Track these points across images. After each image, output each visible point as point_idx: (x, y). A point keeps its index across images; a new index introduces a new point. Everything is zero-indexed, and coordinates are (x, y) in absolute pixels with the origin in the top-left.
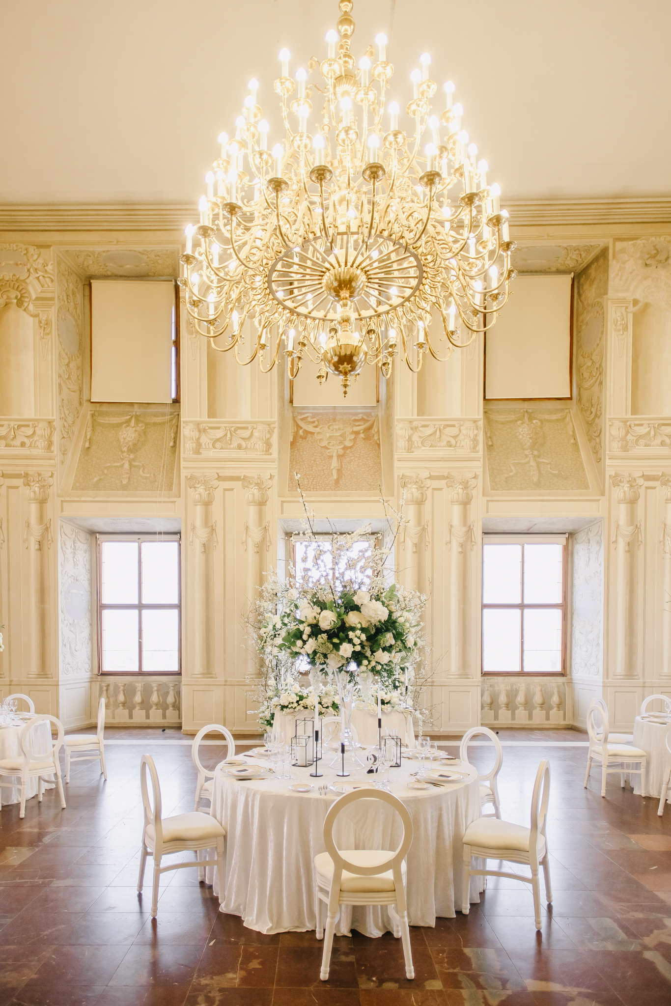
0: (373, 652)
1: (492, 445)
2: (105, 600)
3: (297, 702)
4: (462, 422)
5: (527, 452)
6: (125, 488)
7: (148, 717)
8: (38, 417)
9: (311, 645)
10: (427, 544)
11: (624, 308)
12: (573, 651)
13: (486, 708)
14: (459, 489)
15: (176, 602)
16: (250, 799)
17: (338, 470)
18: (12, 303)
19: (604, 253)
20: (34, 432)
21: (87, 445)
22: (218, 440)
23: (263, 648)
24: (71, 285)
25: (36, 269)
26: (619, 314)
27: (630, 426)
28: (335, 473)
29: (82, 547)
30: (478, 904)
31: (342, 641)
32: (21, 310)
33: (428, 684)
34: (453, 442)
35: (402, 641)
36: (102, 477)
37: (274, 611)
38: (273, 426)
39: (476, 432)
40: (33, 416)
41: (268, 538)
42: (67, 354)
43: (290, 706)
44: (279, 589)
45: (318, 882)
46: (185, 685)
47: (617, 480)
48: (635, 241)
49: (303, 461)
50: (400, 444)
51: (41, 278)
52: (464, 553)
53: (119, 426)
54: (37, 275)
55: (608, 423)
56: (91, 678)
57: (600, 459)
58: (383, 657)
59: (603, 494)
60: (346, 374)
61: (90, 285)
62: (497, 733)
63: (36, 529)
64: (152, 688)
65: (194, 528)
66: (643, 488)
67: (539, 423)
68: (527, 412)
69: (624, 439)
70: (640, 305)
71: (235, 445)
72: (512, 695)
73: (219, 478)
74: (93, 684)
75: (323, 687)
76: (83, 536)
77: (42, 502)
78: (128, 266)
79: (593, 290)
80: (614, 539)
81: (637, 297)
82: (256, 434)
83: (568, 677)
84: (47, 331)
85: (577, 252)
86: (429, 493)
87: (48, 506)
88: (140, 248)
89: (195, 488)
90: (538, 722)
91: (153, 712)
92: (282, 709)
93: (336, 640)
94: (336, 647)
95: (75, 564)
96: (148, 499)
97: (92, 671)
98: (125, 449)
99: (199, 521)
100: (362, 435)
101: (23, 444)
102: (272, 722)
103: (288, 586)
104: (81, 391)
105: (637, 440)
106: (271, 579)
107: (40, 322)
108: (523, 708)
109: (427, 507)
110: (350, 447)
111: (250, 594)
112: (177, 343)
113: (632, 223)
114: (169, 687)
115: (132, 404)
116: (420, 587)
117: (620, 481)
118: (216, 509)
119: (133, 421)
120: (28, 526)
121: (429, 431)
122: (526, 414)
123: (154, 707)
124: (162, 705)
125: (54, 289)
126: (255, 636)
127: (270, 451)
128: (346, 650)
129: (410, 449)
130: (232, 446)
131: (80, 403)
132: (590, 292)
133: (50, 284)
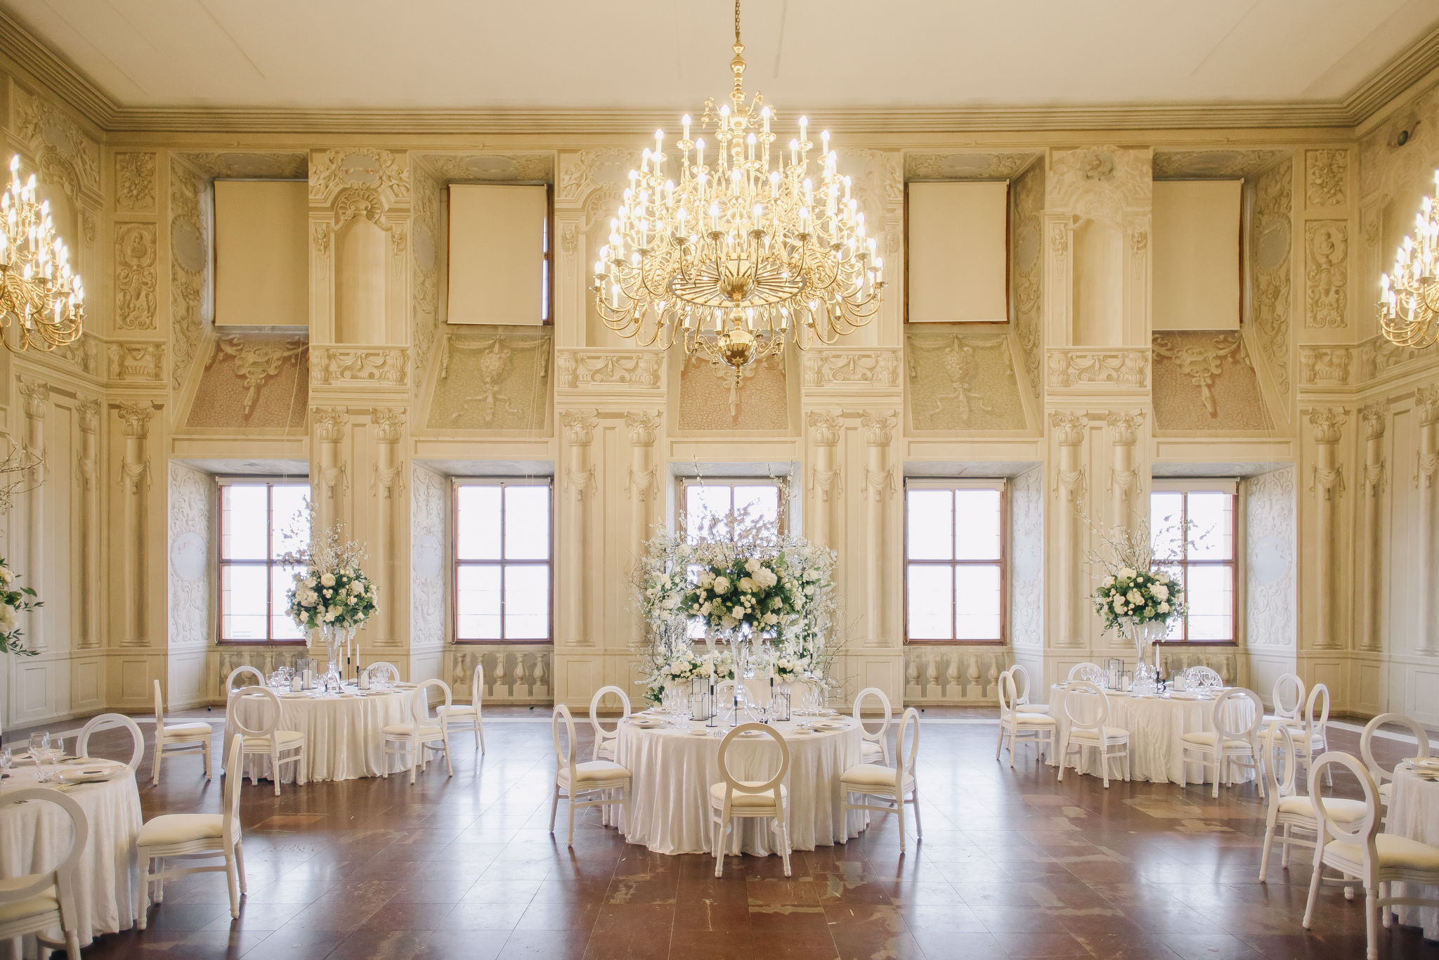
0: (763, 614)
1: (916, 377)
2: (462, 555)
3: (691, 671)
4: (879, 352)
5: (956, 385)
6: (488, 425)
7: (511, 693)
8: (390, 345)
9: (707, 607)
10: (840, 491)
11: (1063, 225)
12: (1014, 616)
13: (912, 683)
14: (876, 428)
15: (545, 556)
16: (653, 743)
17: (736, 405)
18: (361, 215)
19: (1040, 161)
20: (385, 362)
21: (444, 375)
22: (597, 371)
23: (650, 611)
24: (427, 191)
25: (389, 176)
26: (1057, 231)
27: (1072, 358)
28: (733, 408)
29: (436, 492)
30: (856, 838)
31: (734, 604)
32: (371, 224)
33: (840, 653)
34: (869, 374)
35: (790, 604)
36: (461, 413)
37: (662, 569)
38: (661, 355)
39: (895, 363)
40: (383, 344)
41: (655, 485)
42: (422, 271)
43: (682, 675)
44: (669, 545)
45: (713, 803)
46: (557, 655)
47: (1057, 420)
48: (1074, 150)
49: (696, 395)
50: (808, 376)
51: (395, 187)
52: (882, 501)
53: (480, 352)
54: (391, 184)
55: (1047, 355)
56: (445, 647)
57: (1039, 395)
58: (771, 618)
59: (1042, 435)
60: (738, 366)
61: (448, 189)
62: (923, 711)
63: (385, 473)
64: (516, 658)
65: (569, 472)
66: (1087, 428)
67: (971, 351)
68: (957, 337)
69: (1065, 372)
70: (1081, 221)
71: (617, 377)
72: (942, 666)
73: (599, 415)
74: (447, 653)
75: (719, 655)
76: (437, 480)
77: (393, 442)
78: (494, 170)
79: (1030, 202)
80: (1055, 487)
81: (1078, 212)
82: (642, 365)
83: (1009, 646)
84: (401, 247)
85: (1010, 160)
86: (842, 432)
87: (400, 447)
88: (508, 153)
89: (571, 426)
90: (973, 699)
91: (516, 687)
92: (673, 679)
93: (729, 604)
94: (730, 610)
95: (429, 514)
96: (516, 439)
97: (445, 638)
98: (488, 380)
99: (575, 465)
100: (765, 364)
101: (371, 376)
102: (660, 696)
103: (679, 540)
104: (436, 312)
105: (1080, 375)
106: (659, 532)
107: (393, 237)
108: (955, 683)
109: (839, 449)
110: (751, 378)
111: (634, 549)
112: (550, 256)
113: (1072, 130)
114: (536, 658)
115: (495, 327)
116: (832, 544)
117: (1061, 420)
118: (595, 450)
119: (497, 346)
120: (376, 470)
121: (841, 362)
122: (956, 340)
123: (519, 682)
124: (529, 680)
125: (409, 199)
126: (641, 598)
127: (658, 384)
128: (738, 613)
129: (819, 382)
130: (614, 378)
131: (435, 325)
132: (1027, 204)
133: (405, 193)
